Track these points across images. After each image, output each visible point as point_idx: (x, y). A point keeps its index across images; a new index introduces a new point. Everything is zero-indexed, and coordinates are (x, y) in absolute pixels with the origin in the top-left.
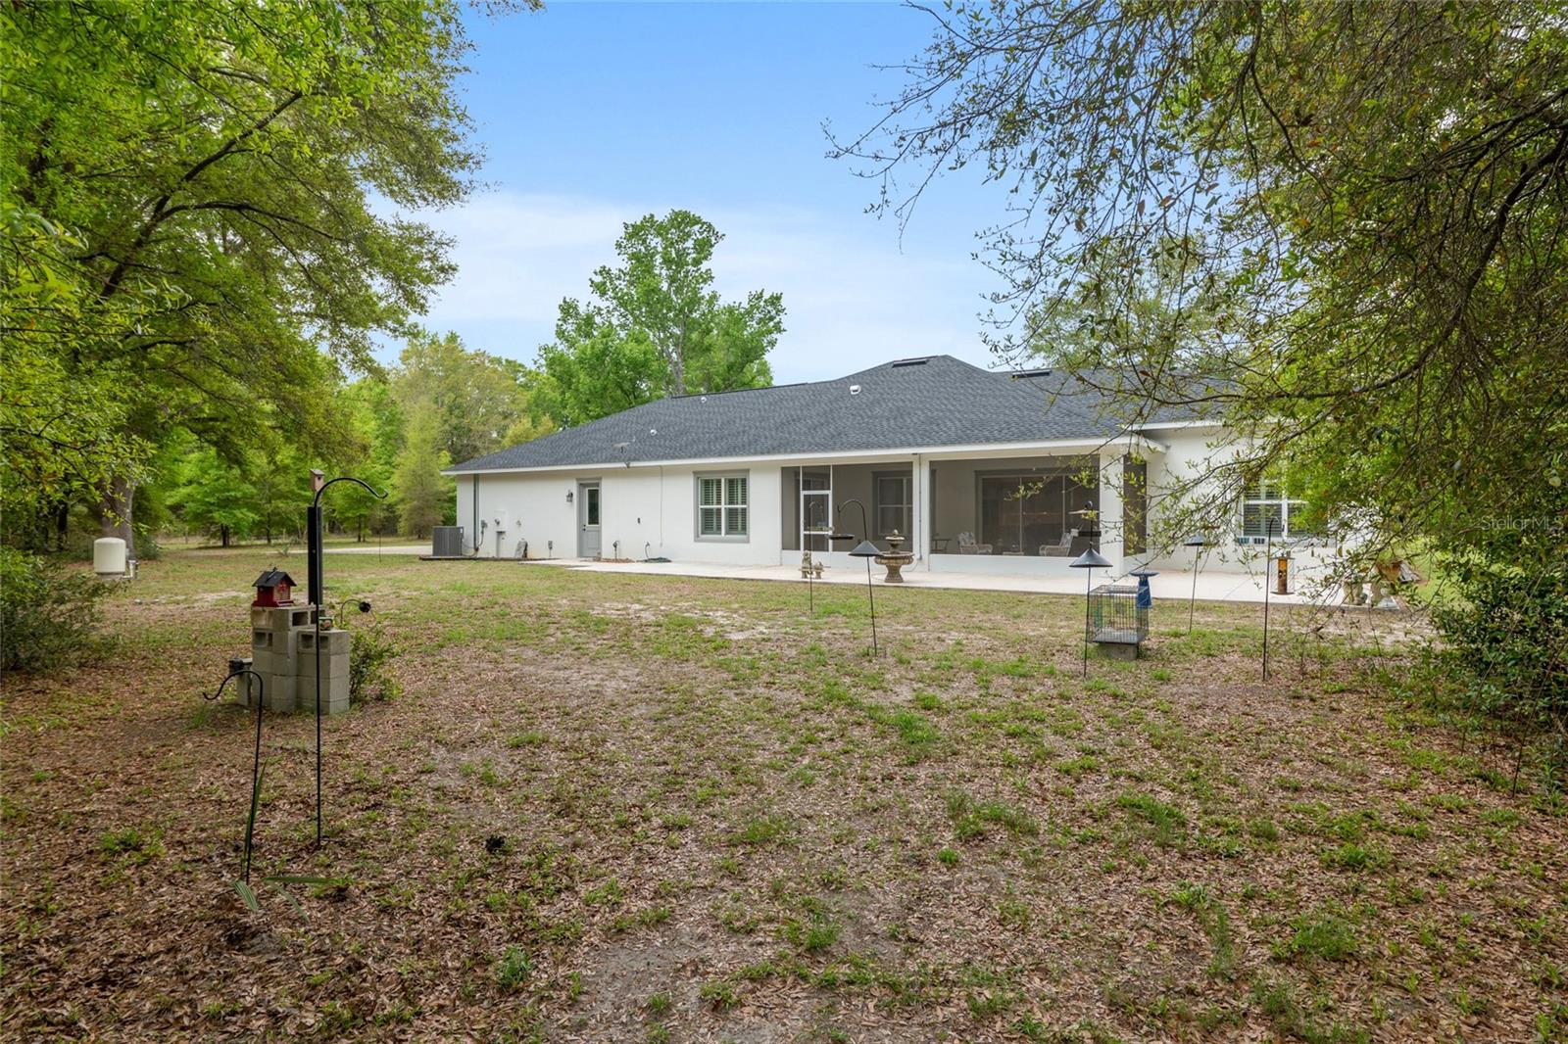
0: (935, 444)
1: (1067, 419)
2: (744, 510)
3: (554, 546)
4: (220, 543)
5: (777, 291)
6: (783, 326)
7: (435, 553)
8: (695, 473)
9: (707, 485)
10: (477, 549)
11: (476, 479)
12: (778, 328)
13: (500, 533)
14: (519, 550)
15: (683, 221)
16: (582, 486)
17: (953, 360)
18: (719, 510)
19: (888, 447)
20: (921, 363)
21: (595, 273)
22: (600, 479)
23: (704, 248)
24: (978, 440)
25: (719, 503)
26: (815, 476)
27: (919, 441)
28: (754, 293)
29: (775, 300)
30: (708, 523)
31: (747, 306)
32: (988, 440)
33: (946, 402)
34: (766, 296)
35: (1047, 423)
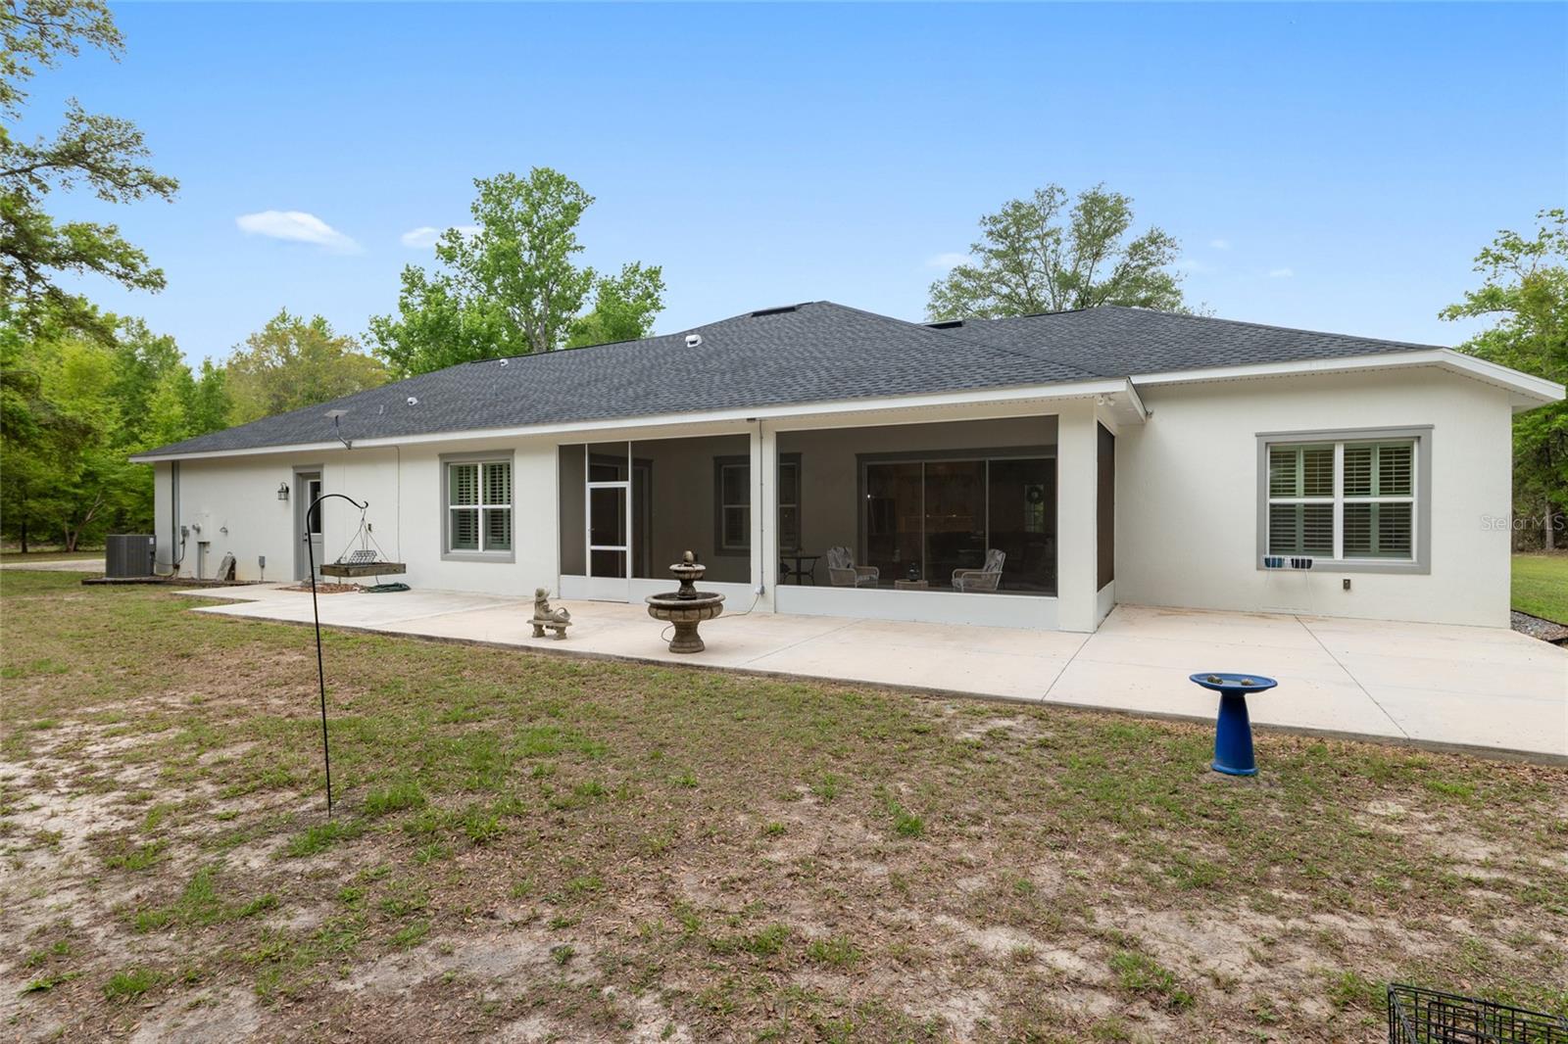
0: (782, 403)
1: (998, 361)
2: (509, 511)
3: (266, 563)
4: (20, 550)
5: (655, 265)
6: (661, 304)
7: (109, 573)
8: (442, 456)
9: (460, 474)
10: (177, 567)
11: (175, 468)
12: (656, 306)
13: (203, 544)
14: (222, 569)
15: (548, 182)
16: (301, 477)
17: (831, 305)
18: (476, 511)
19: (710, 408)
20: (791, 309)
21: (443, 237)
22: (321, 466)
23: (572, 213)
24: (852, 395)
25: (476, 502)
26: (605, 459)
27: (759, 398)
28: (629, 266)
29: (653, 274)
30: (462, 531)
31: (621, 280)
32: (867, 394)
33: (810, 349)
34: (643, 270)
35: (966, 367)
